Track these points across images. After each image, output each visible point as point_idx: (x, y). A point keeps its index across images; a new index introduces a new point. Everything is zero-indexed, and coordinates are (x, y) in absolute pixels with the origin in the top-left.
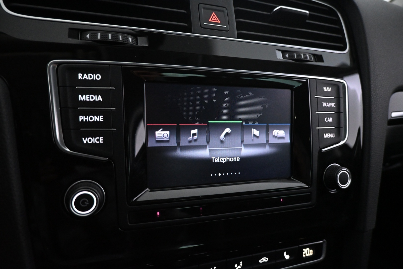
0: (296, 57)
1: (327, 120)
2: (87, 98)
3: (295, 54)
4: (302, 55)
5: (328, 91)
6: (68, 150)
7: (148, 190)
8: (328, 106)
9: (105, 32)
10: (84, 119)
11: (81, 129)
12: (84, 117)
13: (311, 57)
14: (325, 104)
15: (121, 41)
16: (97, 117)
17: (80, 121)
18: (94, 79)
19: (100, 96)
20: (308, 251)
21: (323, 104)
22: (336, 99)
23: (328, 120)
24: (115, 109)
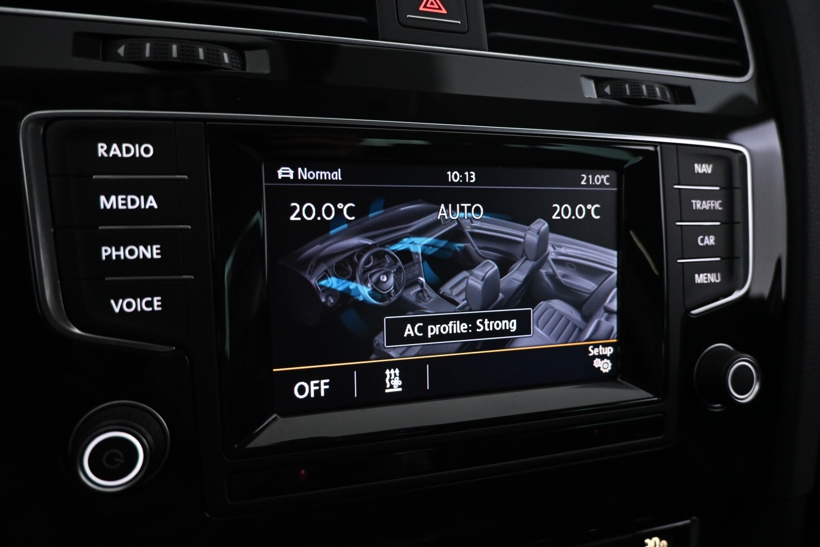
0: (628, 93)
1: (703, 241)
2: (120, 202)
3: (627, 86)
4: (644, 87)
5: (706, 172)
6: (77, 331)
7: (275, 418)
8: (705, 208)
9: (161, 40)
10: (114, 253)
11: (107, 279)
12: (114, 248)
13: (665, 92)
14: (698, 204)
15: (201, 60)
16: (146, 249)
17: (104, 258)
18: (137, 155)
19: (151, 198)
20: (655, 543)
21: (692, 203)
22: (723, 190)
23: (705, 242)
24: (190, 227)
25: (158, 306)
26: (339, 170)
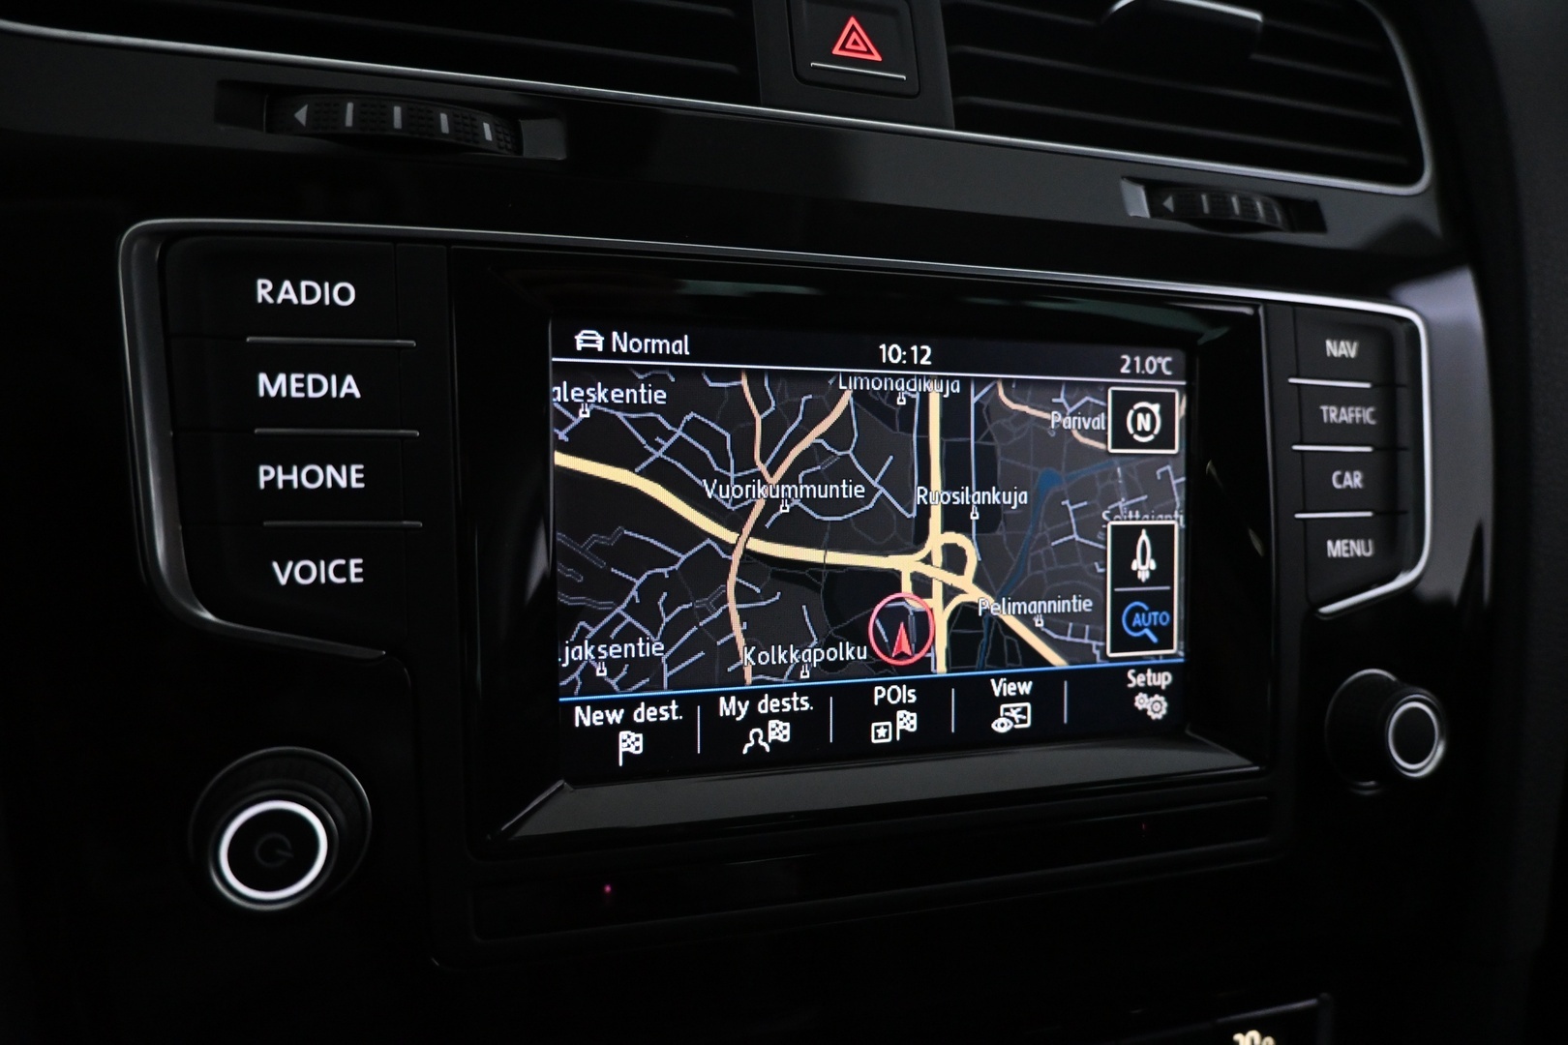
0: (1206, 209)
1: (1341, 479)
2: (294, 385)
3: (1204, 197)
4: (1234, 200)
5: (1347, 356)
6: (208, 616)
7: (562, 787)
8: (1344, 422)
9: (374, 97)
10: (281, 478)
11: (266, 524)
12: (280, 469)
13: (1273, 211)
14: (1332, 414)
15: (445, 135)
16: (339, 472)
17: (262, 486)
18: (327, 302)
19: (349, 379)
20: (1252, 1040)
21: (1322, 410)
22: (1376, 389)
23: (1346, 483)
24: (418, 434)
25: (357, 575)
26: (686, 337)
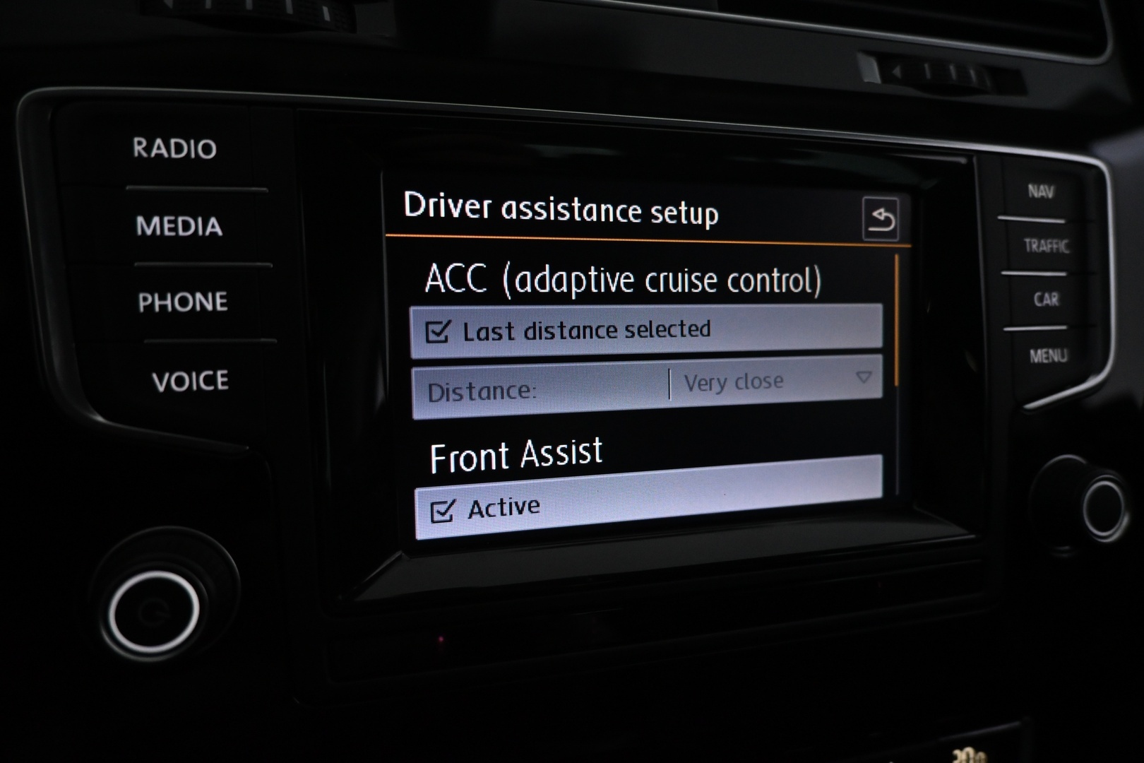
0: (928, 75)
1: (1041, 299)
2: (166, 226)
3: (926, 66)
4: (952, 68)
5: (1046, 197)
6: (100, 419)
7: (400, 557)
8: (1044, 251)
10: (158, 303)
11: (146, 341)
12: (156, 296)
13: (983, 77)
14: (1034, 245)
15: (290, 15)
16: (207, 299)
17: (142, 309)
18: (193, 156)
19: (213, 220)
20: (968, 755)
21: (1025, 242)
22: (1070, 225)
23: (1045, 302)
24: (272, 266)
25: (223, 384)
